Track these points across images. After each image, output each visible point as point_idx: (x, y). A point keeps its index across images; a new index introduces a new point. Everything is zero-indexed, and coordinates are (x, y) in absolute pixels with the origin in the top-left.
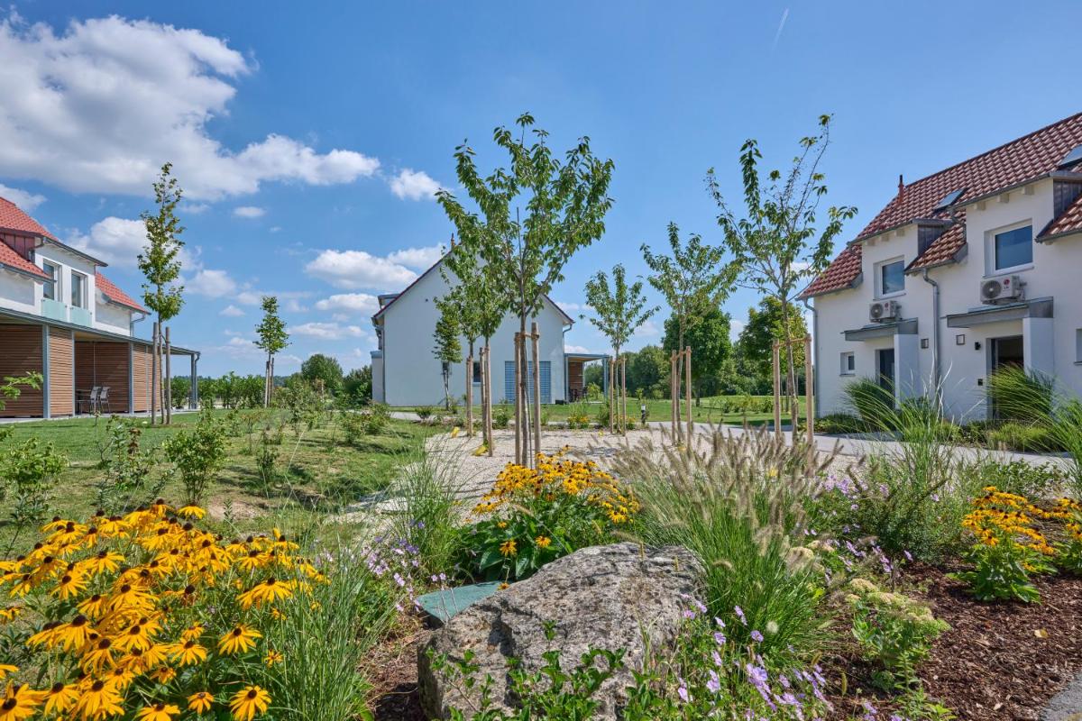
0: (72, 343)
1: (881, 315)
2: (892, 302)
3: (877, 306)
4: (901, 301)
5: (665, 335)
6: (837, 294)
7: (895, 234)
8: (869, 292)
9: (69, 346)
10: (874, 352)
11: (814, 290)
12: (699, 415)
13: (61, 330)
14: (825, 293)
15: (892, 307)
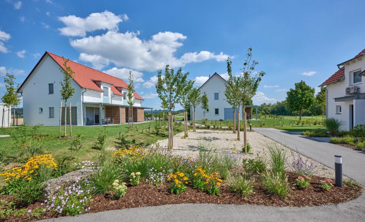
0: (125, 109)
1: (350, 91)
2: (355, 87)
3: (348, 88)
4: (360, 86)
5: (287, 97)
6: (334, 84)
7: (357, 60)
8: (347, 82)
9: (124, 110)
10: (349, 106)
11: (327, 82)
12: (282, 126)
13: (122, 107)
14: (330, 84)
15: (355, 89)
